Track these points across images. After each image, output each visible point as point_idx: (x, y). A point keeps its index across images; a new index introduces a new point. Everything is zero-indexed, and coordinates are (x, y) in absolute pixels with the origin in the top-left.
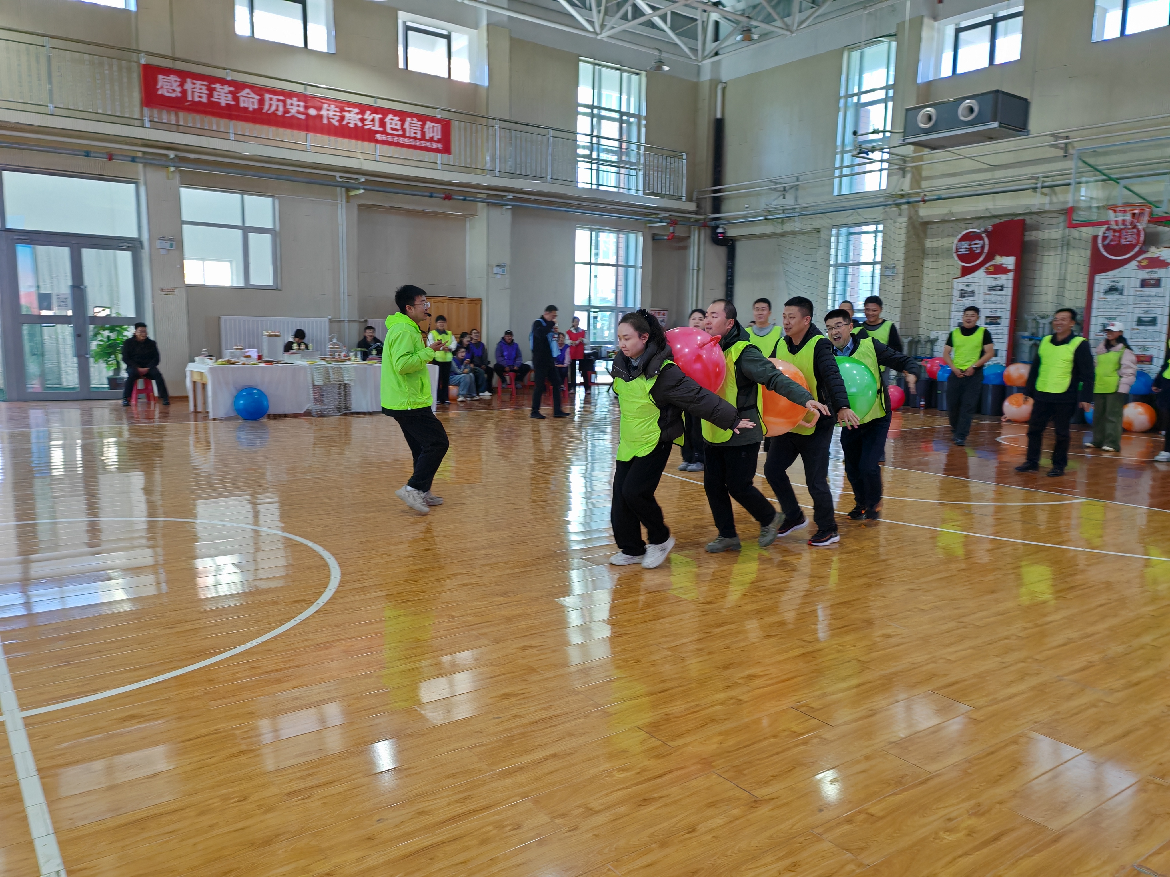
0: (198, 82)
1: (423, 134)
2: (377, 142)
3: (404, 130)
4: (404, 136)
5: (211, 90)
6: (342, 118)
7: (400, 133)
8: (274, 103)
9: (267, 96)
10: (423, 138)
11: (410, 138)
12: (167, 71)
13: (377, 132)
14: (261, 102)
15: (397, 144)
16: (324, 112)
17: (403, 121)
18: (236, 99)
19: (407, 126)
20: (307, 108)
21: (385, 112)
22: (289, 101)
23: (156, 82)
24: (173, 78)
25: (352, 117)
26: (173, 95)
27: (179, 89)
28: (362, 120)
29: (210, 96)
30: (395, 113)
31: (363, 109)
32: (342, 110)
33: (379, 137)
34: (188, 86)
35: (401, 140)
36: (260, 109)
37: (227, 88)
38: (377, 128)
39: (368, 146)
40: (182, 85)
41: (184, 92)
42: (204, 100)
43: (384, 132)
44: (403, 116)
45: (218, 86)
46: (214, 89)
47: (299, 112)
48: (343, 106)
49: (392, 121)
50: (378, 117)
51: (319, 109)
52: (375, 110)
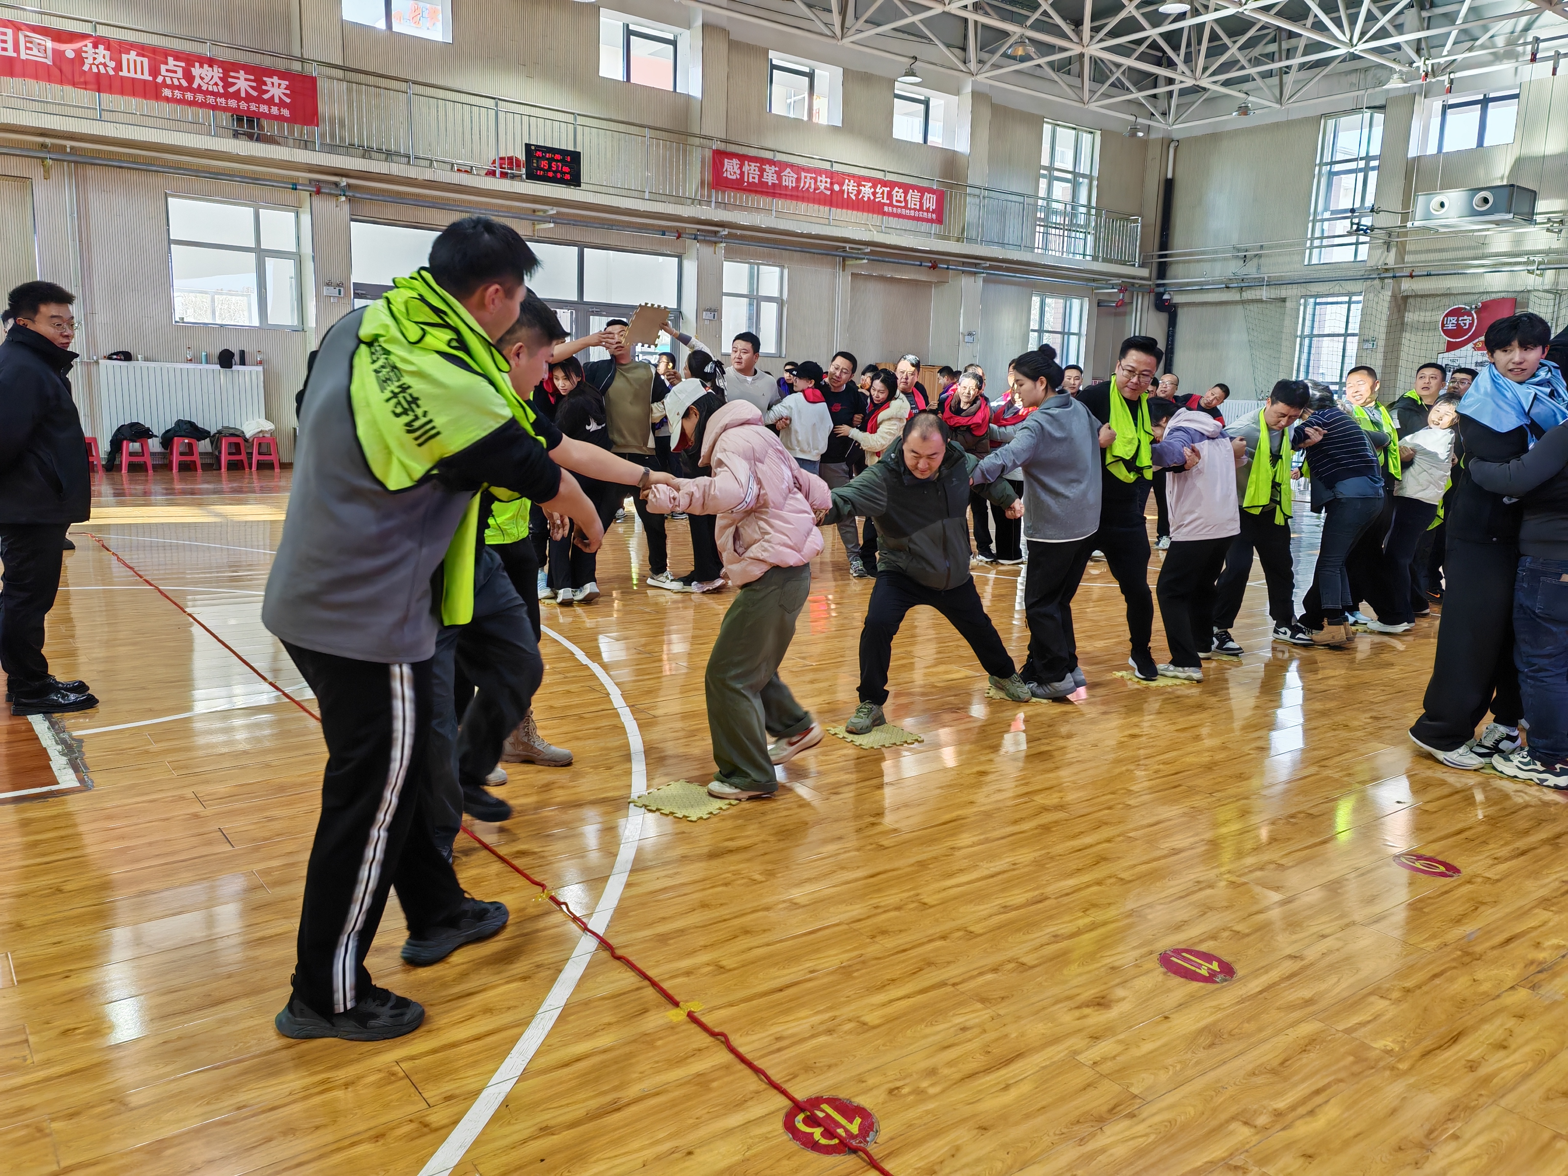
0: (753, 164)
1: (921, 205)
2: (884, 214)
3: (906, 201)
4: (906, 207)
5: (762, 171)
6: (859, 192)
7: (903, 204)
8: (808, 180)
9: (803, 174)
10: (921, 209)
11: (910, 209)
12: (732, 155)
13: (885, 204)
14: (798, 180)
15: (900, 216)
16: (845, 187)
17: (906, 193)
18: (779, 178)
19: (909, 197)
20: (832, 184)
21: (892, 185)
22: (819, 178)
23: (723, 165)
24: (735, 161)
25: (867, 191)
26: (734, 177)
27: (738, 172)
28: (874, 194)
29: (761, 176)
30: (900, 185)
31: (875, 182)
32: (859, 185)
33: (886, 209)
34: (746, 168)
35: (904, 212)
36: (797, 187)
37: (773, 168)
38: (885, 201)
39: (876, 219)
40: (741, 168)
41: (742, 174)
42: (756, 181)
43: (891, 205)
44: (906, 188)
45: (767, 167)
46: (764, 170)
47: (826, 188)
48: (859, 180)
49: (898, 194)
50: (886, 189)
51: (841, 184)
52: (884, 184)
